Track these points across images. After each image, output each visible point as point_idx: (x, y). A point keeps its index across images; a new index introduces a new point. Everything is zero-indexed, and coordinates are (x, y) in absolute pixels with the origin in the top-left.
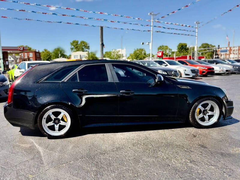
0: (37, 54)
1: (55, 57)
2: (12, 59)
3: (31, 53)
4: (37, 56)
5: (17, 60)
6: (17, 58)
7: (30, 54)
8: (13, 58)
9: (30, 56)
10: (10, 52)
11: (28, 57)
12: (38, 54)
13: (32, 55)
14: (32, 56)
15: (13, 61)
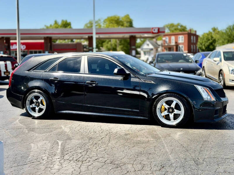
0: (192, 37)
1: (226, 41)
2: (151, 47)
3: (181, 36)
4: (192, 41)
5: (159, 48)
6: (159, 45)
7: (180, 38)
8: (153, 44)
9: (180, 40)
10: (141, 36)
11: (176, 43)
12: (195, 37)
13: (182, 40)
14: (183, 42)
15: (152, 49)
